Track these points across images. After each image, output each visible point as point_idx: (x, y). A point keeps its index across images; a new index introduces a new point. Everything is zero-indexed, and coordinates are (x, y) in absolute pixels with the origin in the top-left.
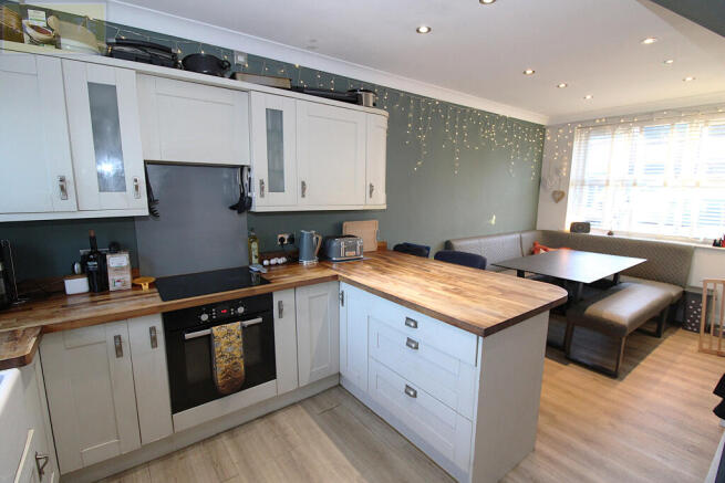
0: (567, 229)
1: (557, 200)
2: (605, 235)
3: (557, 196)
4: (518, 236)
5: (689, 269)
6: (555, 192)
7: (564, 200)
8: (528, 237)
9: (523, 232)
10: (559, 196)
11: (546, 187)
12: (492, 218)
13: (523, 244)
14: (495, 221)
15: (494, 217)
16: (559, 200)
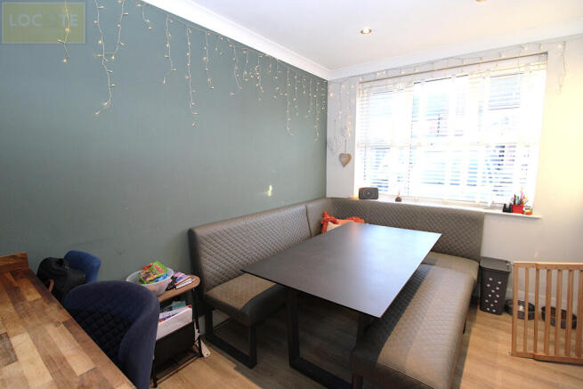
0: (356, 195)
1: (344, 164)
2: (393, 201)
3: (344, 159)
4: (303, 207)
5: (481, 240)
6: (341, 156)
7: (351, 161)
8: (315, 207)
9: (309, 202)
10: (346, 159)
11: (332, 150)
12: (268, 189)
13: (310, 217)
14: (272, 192)
15: (271, 188)
16: (346, 164)
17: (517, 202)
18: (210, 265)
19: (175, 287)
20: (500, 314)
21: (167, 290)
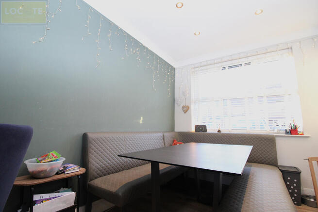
0: (193, 130)
1: (185, 112)
2: (216, 132)
3: (185, 109)
4: (162, 134)
6: (183, 107)
7: (189, 110)
8: (168, 135)
9: (165, 132)
10: (186, 109)
11: (177, 104)
12: (140, 119)
13: (165, 141)
14: (143, 121)
15: (142, 118)
16: (186, 111)
17: (293, 128)
18: (96, 161)
19: (64, 172)
20: (300, 205)
21: (57, 174)
